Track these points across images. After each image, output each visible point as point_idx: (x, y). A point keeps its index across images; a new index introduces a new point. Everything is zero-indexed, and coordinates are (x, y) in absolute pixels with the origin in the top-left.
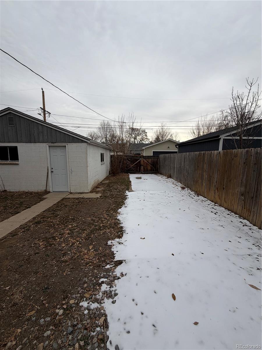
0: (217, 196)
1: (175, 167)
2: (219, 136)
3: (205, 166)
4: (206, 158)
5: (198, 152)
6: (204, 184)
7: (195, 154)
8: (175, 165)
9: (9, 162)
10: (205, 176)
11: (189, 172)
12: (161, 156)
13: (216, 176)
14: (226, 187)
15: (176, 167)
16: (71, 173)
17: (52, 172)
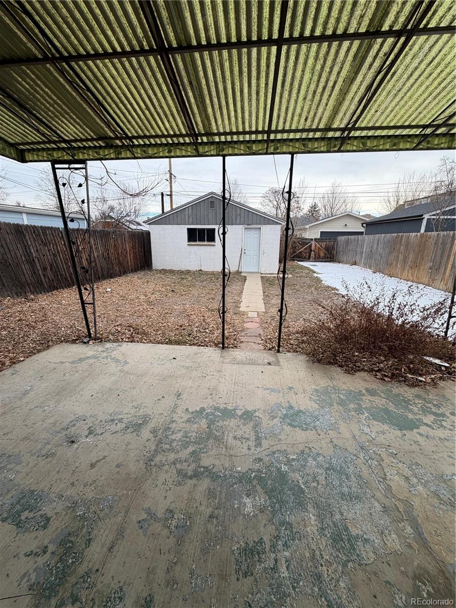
0: (410, 275)
1: (363, 252)
2: (422, 215)
3: (402, 247)
4: (403, 240)
5: (396, 234)
6: (399, 266)
7: (392, 236)
8: (363, 249)
9: (206, 243)
10: (401, 257)
11: (383, 255)
12: (341, 239)
13: (411, 256)
14: (419, 264)
15: (366, 251)
16: (263, 254)
17: (245, 253)
